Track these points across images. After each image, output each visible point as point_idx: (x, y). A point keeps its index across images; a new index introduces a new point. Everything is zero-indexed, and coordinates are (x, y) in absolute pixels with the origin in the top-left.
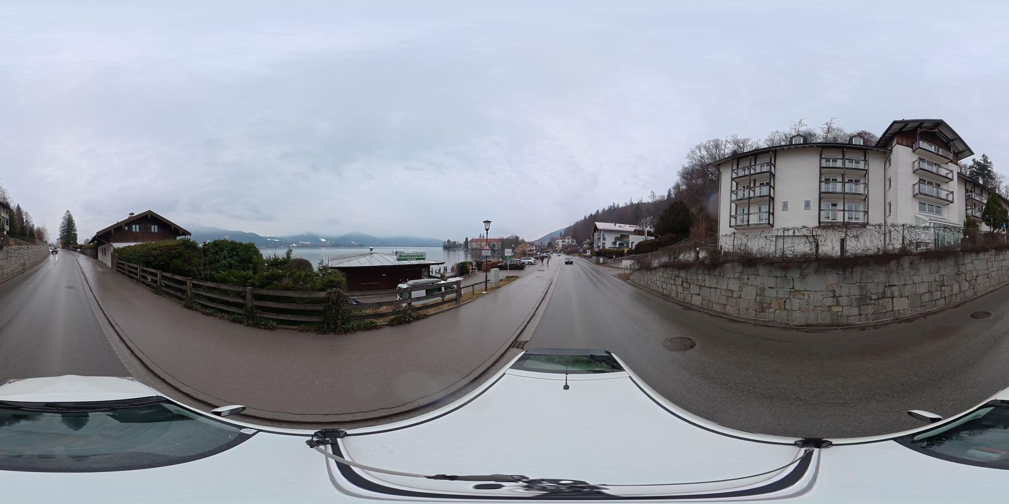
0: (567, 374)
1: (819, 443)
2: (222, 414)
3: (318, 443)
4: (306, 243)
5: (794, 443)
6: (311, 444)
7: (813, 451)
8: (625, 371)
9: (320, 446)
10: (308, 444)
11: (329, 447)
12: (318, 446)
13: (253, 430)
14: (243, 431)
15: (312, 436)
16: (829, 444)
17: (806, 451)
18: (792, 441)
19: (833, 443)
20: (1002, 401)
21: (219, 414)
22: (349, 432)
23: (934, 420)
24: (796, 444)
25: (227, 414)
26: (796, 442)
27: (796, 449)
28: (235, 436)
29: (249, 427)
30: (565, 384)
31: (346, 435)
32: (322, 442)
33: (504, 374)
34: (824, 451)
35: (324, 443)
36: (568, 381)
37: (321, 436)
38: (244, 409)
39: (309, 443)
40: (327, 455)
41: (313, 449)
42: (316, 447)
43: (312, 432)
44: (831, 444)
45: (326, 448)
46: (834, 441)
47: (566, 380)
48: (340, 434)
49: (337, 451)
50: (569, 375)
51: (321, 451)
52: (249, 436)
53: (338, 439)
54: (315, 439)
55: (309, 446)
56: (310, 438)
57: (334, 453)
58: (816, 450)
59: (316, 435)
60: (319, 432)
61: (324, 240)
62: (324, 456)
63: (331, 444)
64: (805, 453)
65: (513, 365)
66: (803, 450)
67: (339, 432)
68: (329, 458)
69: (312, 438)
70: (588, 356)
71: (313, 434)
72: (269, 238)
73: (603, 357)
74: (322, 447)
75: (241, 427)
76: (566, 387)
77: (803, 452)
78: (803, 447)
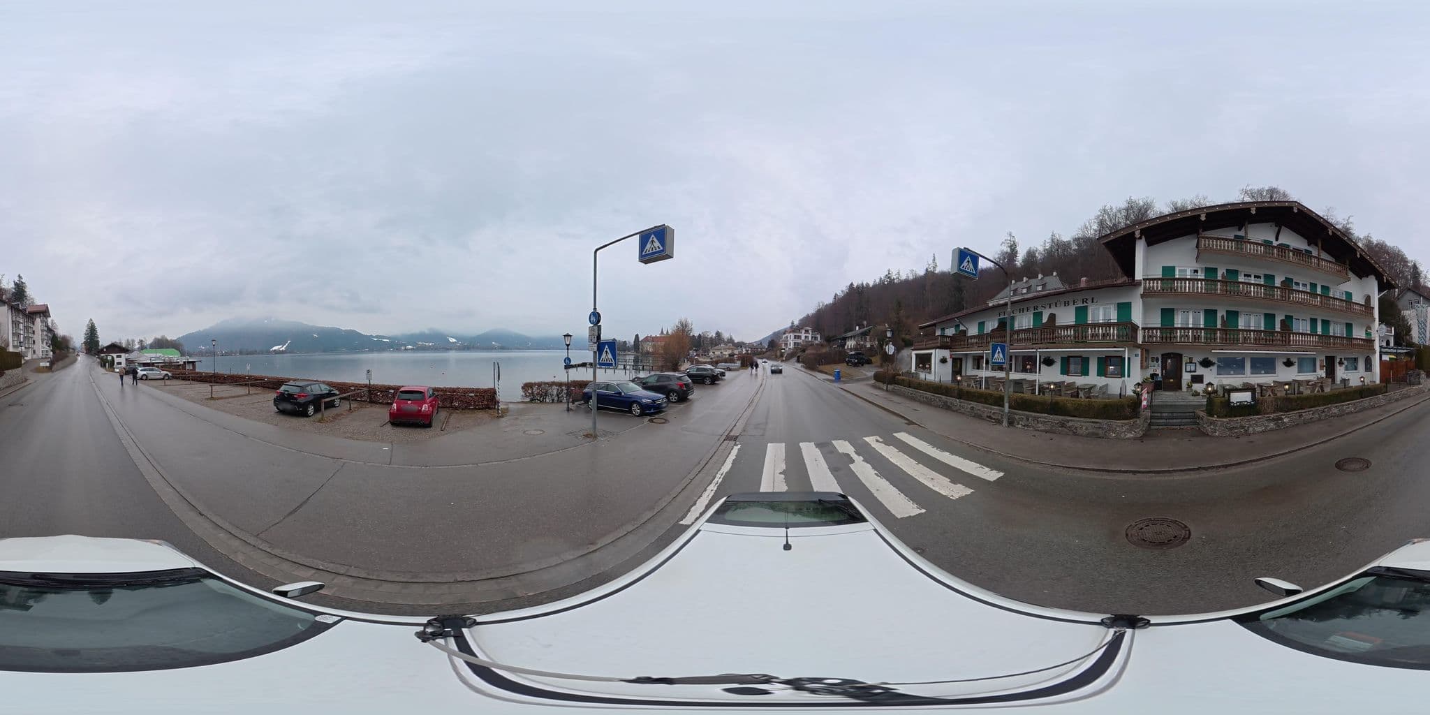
0: (787, 528)
1: (1134, 622)
2: (289, 595)
3: (434, 636)
4: (427, 344)
5: (1100, 621)
6: (423, 637)
7: (1125, 633)
8: (866, 521)
9: (437, 640)
10: (419, 637)
11: (452, 641)
12: (434, 640)
13: (334, 617)
14: (318, 618)
15: (425, 626)
16: (1146, 624)
17: (1116, 632)
18: (1097, 618)
19: (1151, 622)
20: (1388, 569)
21: (284, 594)
22: (479, 619)
23: (1290, 593)
24: (1102, 623)
25: (297, 594)
26: (1102, 620)
27: (1102, 629)
28: (308, 625)
29: (328, 614)
30: (785, 543)
31: (475, 623)
32: (441, 635)
33: (698, 531)
34: (1138, 632)
35: (444, 635)
36: (789, 538)
37: (438, 625)
38: (321, 587)
39: (419, 635)
40: (450, 653)
41: (427, 644)
42: (431, 641)
43: (424, 620)
44: (1148, 624)
45: (446, 642)
46: (1153, 620)
47: (787, 537)
48: (465, 622)
49: (464, 647)
50: (790, 530)
51: (439, 646)
52: (328, 626)
53: (464, 630)
54: (429, 630)
55: (420, 641)
56: (421, 628)
57: (460, 649)
58: (1129, 632)
59: (429, 623)
60: (435, 619)
61: (454, 340)
62: (446, 654)
63: (455, 637)
64: (1114, 635)
65: (712, 516)
66: (1112, 631)
67: (465, 620)
68: (454, 658)
69: (425, 629)
70: (815, 502)
71: (426, 622)
72: (376, 337)
73: (836, 502)
74: (441, 641)
75: (316, 613)
76: (787, 547)
77: (1113, 633)
78: (1113, 628)
